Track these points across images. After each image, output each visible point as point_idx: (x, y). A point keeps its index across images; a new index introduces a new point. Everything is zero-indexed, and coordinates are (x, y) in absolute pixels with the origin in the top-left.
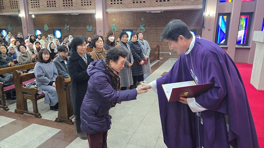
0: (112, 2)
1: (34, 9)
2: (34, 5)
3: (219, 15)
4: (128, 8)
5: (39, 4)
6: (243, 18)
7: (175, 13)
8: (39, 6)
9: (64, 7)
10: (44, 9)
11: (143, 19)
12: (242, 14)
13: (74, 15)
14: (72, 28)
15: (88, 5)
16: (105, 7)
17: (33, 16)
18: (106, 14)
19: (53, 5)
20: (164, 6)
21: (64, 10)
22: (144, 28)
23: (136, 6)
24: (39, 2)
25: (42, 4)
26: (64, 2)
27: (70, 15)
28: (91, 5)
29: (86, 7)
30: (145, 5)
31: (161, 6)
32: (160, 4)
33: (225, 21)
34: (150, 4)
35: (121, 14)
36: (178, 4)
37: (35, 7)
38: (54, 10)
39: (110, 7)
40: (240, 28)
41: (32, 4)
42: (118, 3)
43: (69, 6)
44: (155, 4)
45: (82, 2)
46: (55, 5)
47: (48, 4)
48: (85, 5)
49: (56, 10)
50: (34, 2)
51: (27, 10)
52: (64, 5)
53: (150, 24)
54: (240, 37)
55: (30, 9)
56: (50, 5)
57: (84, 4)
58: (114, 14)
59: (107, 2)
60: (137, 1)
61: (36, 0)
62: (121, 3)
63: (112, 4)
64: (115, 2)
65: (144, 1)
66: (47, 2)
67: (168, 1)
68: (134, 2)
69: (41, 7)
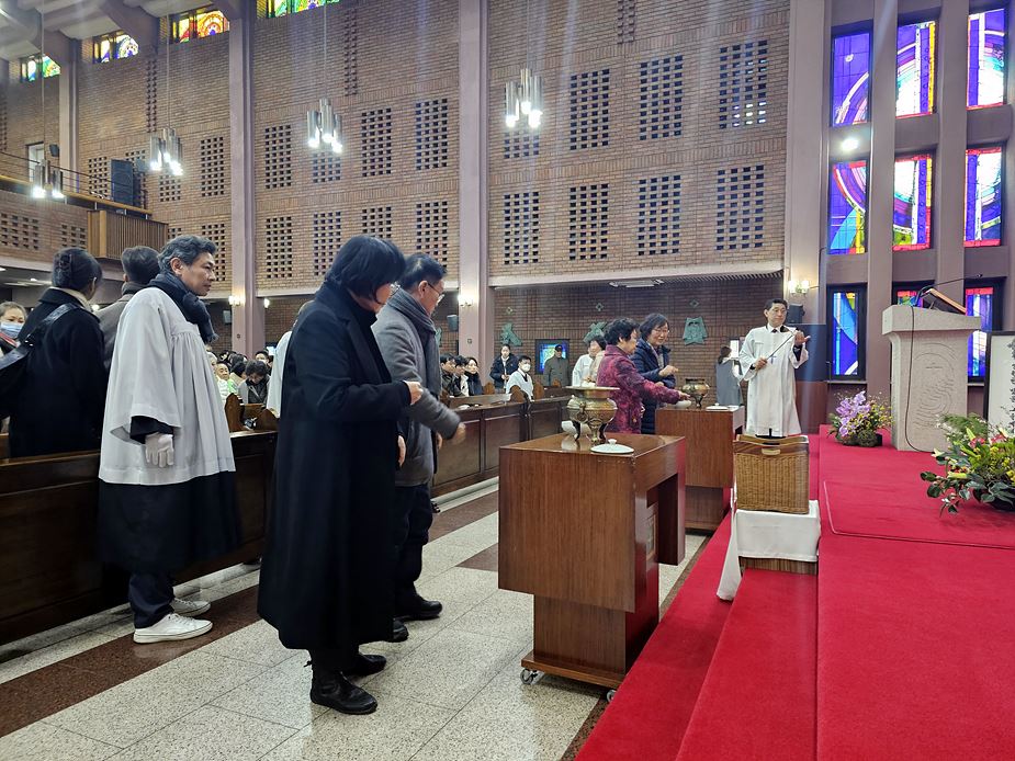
0: (507, 259)
1: (273, 281)
2: (276, 270)
3: (831, 289)
4: (555, 273)
5: (290, 269)
6: (903, 298)
7: (698, 289)
8: (290, 272)
10: (305, 280)
11: (601, 306)
12: (897, 286)
16: (487, 270)
17: (267, 303)
18: (488, 292)
20: (664, 266)
23: (581, 269)
24: (290, 263)
25: (300, 268)
30: (607, 264)
31: (654, 265)
32: (650, 261)
33: (853, 307)
34: (620, 263)
35: (532, 292)
36: (704, 261)
37: (276, 276)
39: (503, 273)
41: (269, 267)
42: (526, 261)
44: (635, 261)
47: (317, 267)
50: (276, 263)
51: (251, 286)
55: (262, 280)
58: (512, 291)
59: (495, 260)
60: (583, 254)
61: (283, 257)
62: (535, 261)
63: (507, 262)
64: (516, 258)
65: (604, 252)
66: (317, 261)
67: (675, 251)
68: (572, 258)
69: (297, 276)
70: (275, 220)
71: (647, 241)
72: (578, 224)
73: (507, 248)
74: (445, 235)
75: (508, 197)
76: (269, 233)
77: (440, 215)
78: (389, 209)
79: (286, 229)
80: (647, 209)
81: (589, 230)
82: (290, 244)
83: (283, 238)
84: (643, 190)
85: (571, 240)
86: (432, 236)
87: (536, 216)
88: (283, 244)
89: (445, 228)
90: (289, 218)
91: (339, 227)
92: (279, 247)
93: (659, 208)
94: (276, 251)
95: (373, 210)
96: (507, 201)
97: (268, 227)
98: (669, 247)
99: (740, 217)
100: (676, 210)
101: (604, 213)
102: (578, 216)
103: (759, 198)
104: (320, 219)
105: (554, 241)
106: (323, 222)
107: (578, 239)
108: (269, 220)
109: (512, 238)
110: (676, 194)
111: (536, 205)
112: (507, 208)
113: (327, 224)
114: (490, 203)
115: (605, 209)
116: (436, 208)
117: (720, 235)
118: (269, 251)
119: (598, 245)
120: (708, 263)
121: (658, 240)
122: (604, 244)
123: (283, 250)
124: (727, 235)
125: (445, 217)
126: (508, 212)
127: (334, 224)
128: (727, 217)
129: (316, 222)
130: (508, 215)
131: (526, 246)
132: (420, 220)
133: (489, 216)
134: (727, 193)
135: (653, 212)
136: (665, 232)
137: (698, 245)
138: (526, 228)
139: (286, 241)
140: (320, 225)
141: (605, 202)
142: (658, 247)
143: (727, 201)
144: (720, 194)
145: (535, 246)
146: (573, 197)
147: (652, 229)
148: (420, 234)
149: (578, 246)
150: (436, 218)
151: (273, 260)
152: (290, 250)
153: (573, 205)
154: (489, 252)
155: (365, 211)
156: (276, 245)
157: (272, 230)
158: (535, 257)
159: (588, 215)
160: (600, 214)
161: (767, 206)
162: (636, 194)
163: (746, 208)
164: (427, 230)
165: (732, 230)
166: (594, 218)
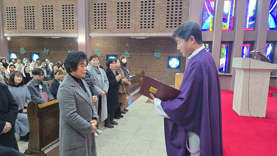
0: (95, 27)
1: (10, 31)
2: (11, 27)
4: (112, 33)
5: (16, 26)
6: (224, 46)
7: (159, 40)
8: (16, 28)
9: (44, 30)
10: (22, 31)
11: (127, 45)
12: (223, 42)
13: (55, 39)
14: (52, 52)
15: (70, 28)
16: (88, 32)
17: (9, 39)
18: (89, 38)
19: (31, 27)
20: (149, 33)
21: (44, 32)
22: (128, 53)
23: (120, 32)
24: (16, 24)
25: (20, 26)
26: (44, 25)
27: (50, 39)
28: (73, 28)
29: (68, 30)
30: (130, 30)
31: (145, 32)
32: (144, 30)
34: (134, 30)
35: (105, 38)
37: (11, 29)
38: (33, 33)
39: (94, 32)
40: (222, 56)
41: (8, 25)
42: (102, 28)
43: (50, 29)
44: (139, 30)
45: (64, 26)
46: (34, 27)
47: (26, 26)
48: (67, 28)
49: (34, 32)
50: (11, 24)
52: (44, 27)
53: (135, 49)
54: (222, 64)
55: (6, 30)
56: (29, 27)
57: (65, 27)
58: (98, 38)
59: (91, 27)
60: (122, 26)
61: (13, 22)
62: (105, 28)
63: (95, 28)
64: (99, 27)
65: (129, 26)
66: (26, 24)
67: (153, 27)
68: (118, 28)
69: (18, 29)
70: (10, 8)
71: (143, 23)
72: (120, 16)
73: (95, 23)
74: (73, 17)
75: (95, 4)
76: (7, 13)
77: (71, 9)
78: (52, 6)
79: (14, 11)
80: (143, 12)
81: (124, 18)
82: (15, 17)
83: (13, 15)
84: (142, 5)
85: (118, 21)
86: (68, 17)
87: (105, 12)
88: (13, 17)
89: (73, 14)
90: (15, 8)
91: (33, 12)
92: (12, 18)
93: (148, 12)
94: (10, 19)
95: (46, 6)
96: (95, 6)
97: (7, 10)
98: (151, 26)
99: (174, 17)
100: (153, 13)
101: (129, 13)
102: (120, 13)
103: (180, 10)
104: (26, 8)
105: (112, 22)
106: (28, 9)
107: (120, 21)
108: (7, 8)
109: (97, 19)
110: (153, 7)
111: (105, 8)
112: (95, 8)
113: (29, 11)
114: (89, 6)
115: (129, 11)
116: (69, 7)
117: (167, 23)
118: (8, 20)
119: (127, 24)
120: (163, 32)
121: (147, 23)
122: (129, 24)
123: (13, 19)
124: (169, 23)
125: (73, 10)
126: (95, 10)
127: (32, 11)
128: (170, 17)
129: (25, 10)
130: (95, 11)
131: (102, 23)
132: (63, 11)
133: (89, 11)
134: (170, 8)
135: (146, 13)
136: (149, 20)
137: (160, 26)
138: (102, 16)
139: (14, 16)
140: (26, 11)
141: (129, 8)
142: (147, 26)
143: (170, 11)
144: (168, 8)
145: (105, 23)
146: (118, 6)
147: (145, 19)
148: (63, 16)
149: (120, 24)
150: (69, 11)
151: (10, 23)
152: (16, 19)
153: (118, 9)
154: (89, 24)
155: (43, 6)
156: (10, 17)
157: (9, 11)
158: (105, 27)
159: (124, 13)
160: (127, 13)
161: (183, 13)
162: (140, 6)
163: (176, 14)
164: (66, 15)
165: (172, 21)
166: (125, 14)
